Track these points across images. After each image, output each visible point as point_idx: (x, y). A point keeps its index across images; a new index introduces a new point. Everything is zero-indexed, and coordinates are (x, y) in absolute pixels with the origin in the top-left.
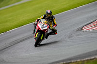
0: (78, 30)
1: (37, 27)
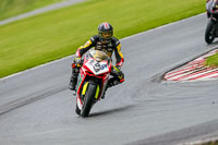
1: (84, 70)
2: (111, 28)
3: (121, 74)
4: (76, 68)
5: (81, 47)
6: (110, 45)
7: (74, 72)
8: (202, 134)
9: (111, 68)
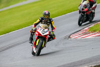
0: (65, 38)
1: (37, 33)
2: (49, 14)
3: (54, 35)
4: (33, 33)
5: (35, 23)
6: (49, 21)
7: (31, 34)
8: (87, 63)
9: (50, 32)
